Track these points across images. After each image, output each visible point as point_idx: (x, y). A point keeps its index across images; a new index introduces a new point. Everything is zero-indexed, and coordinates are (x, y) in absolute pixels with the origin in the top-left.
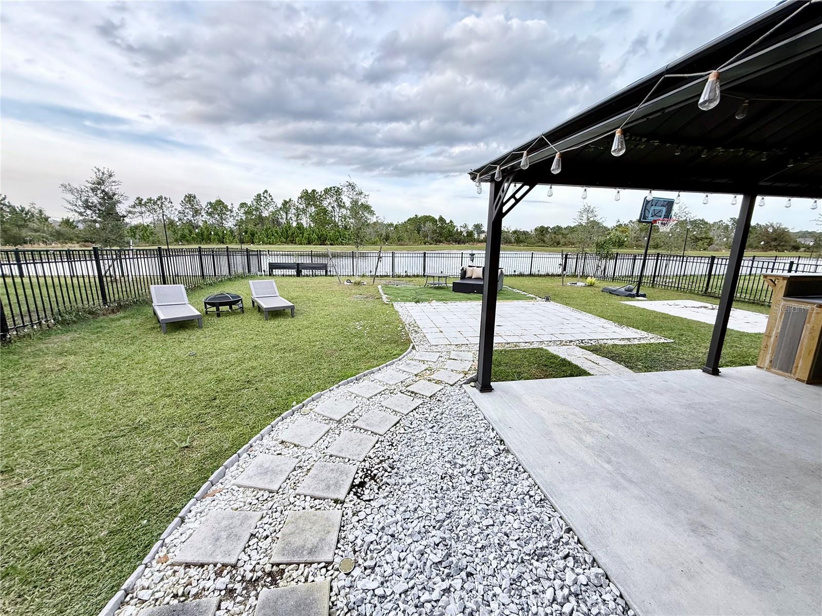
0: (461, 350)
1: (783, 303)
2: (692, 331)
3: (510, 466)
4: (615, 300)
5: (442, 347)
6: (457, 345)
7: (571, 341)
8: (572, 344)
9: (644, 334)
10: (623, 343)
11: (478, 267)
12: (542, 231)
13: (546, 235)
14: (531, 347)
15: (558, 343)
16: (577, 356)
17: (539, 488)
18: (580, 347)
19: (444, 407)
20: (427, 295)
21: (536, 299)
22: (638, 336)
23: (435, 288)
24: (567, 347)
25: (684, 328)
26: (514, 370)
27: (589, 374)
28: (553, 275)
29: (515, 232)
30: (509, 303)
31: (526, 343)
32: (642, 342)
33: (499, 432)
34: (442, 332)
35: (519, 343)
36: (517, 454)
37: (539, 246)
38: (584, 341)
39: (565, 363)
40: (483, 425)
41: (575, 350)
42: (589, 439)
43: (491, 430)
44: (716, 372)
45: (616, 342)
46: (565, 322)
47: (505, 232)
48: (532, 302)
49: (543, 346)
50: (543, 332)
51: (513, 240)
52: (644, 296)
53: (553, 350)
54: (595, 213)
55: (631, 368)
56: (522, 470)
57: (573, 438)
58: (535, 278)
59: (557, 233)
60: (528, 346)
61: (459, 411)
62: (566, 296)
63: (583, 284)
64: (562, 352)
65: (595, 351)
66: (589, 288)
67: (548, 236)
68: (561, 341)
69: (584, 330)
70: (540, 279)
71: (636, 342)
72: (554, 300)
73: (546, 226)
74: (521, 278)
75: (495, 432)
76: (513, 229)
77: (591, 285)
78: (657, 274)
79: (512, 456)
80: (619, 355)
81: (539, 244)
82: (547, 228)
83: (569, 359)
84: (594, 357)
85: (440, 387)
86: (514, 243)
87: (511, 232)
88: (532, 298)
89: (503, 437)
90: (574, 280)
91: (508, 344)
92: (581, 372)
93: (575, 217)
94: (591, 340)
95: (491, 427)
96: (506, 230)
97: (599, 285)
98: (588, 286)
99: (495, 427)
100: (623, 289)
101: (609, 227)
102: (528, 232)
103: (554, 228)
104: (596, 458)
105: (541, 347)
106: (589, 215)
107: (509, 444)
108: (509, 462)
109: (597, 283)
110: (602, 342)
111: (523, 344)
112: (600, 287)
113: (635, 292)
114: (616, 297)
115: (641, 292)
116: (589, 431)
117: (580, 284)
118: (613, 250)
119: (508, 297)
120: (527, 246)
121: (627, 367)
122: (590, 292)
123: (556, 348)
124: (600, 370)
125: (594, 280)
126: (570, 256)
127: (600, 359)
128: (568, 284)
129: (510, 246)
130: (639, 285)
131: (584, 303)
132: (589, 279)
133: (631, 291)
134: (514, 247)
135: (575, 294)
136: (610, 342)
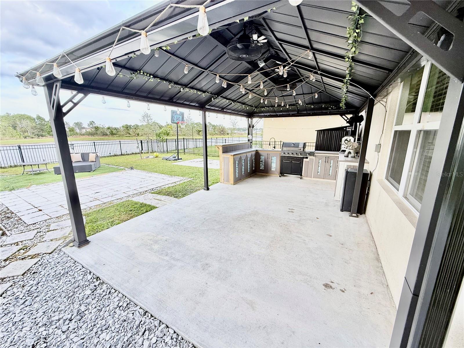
0: (62, 219)
1: (222, 156)
2: (200, 173)
3: (104, 293)
4: (168, 163)
5: (41, 223)
6: (57, 217)
7: (146, 191)
8: (147, 192)
9: (182, 178)
10: (173, 185)
11: (76, 153)
12: (127, 127)
13: (130, 130)
14: (122, 201)
15: (139, 194)
16: (149, 199)
17: (126, 297)
18: (151, 193)
19: (41, 276)
20: (26, 182)
21: (125, 169)
22: (179, 180)
23: (35, 174)
24: (144, 195)
25: (197, 172)
26: (108, 221)
27: (156, 207)
28: (136, 154)
29: (109, 128)
30: (104, 175)
31: (118, 199)
32: (181, 182)
33: (95, 273)
34: (41, 210)
35: (112, 201)
36: (109, 282)
37: (127, 137)
38: (153, 189)
39: (143, 205)
40: (81, 273)
41: (148, 195)
42: (156, 247)
43: (88, 274)
44: (208, 189)
45: (170, 185)
46: (143, 180)
47: (101, 128)
48: (123, 171)
49: (130, 199)
50: (129, 190)
51: (109, 134)
52: (181, 159)
53: (136, 199)
54: (151, 118)
55: (177, 197)
56: (114, 291)
57: (147, 251)
58: (125, 156)
59: (137, 128)
60: (119, 201)
61: (57, 272)
62: (143, 165)
63: (153, 157)
64: (140, 199)
65: (160, 193)
66: (156, 158)
67: (131, 130)
68: (141, 193)
69: (153, 183)
70: (127, 157)
71: (178, 183)
72: (136, 168)
73: (129, 125)
74: (116, 157)
75: (92, 274)
76: (107, 126)
78: (185, 148)
79: (106, 285)
80: (171, 192)
81: (127, 135)
82: (130, 126)
83: (145, 202)
84: (159, 197)
85: (35, 260)
86: (110, 135)
87: (106, 128)
88: (123, 169)
89: (98, 275)
90: (147, 155)
91: (104, 203)
92: (152, 208)
93: (140, 119)
94: (157, 187)
95: (89, 272)
96: (102, 127)
97: (161, 156)
99: (92, 270)
100: (172, 157)
101: (163, 125)
102: (118, 128)
103: (134, 126)
104: (160, 256)
105: (128, 199)
106: (148, 118)
107: (103, 277)
108: (104, 291)
109: (159, 155)
110: (163, 187)
111: (116, 201)
112: (161, 158)
113: (177, 158)
114: (169, 161)
115: (179, 158)
116: (156, 242)
117: (151, 157)
118: (165, 137)
119: (105, 171)
120: (119, 137)
121: (175, 197)
122: (156, 160)
123: (137, 197)
124: (162, 203)
125: (157, 154)
126: (144, 142)
127: (162, 197)
128: (145, 158)
129: (107, 137)
130: (178, 154)
131: (154, 167)
132: (155, 154)
133: (175, 158)
134: (110, 138)
135: (149, 163)
136: (167, 186)
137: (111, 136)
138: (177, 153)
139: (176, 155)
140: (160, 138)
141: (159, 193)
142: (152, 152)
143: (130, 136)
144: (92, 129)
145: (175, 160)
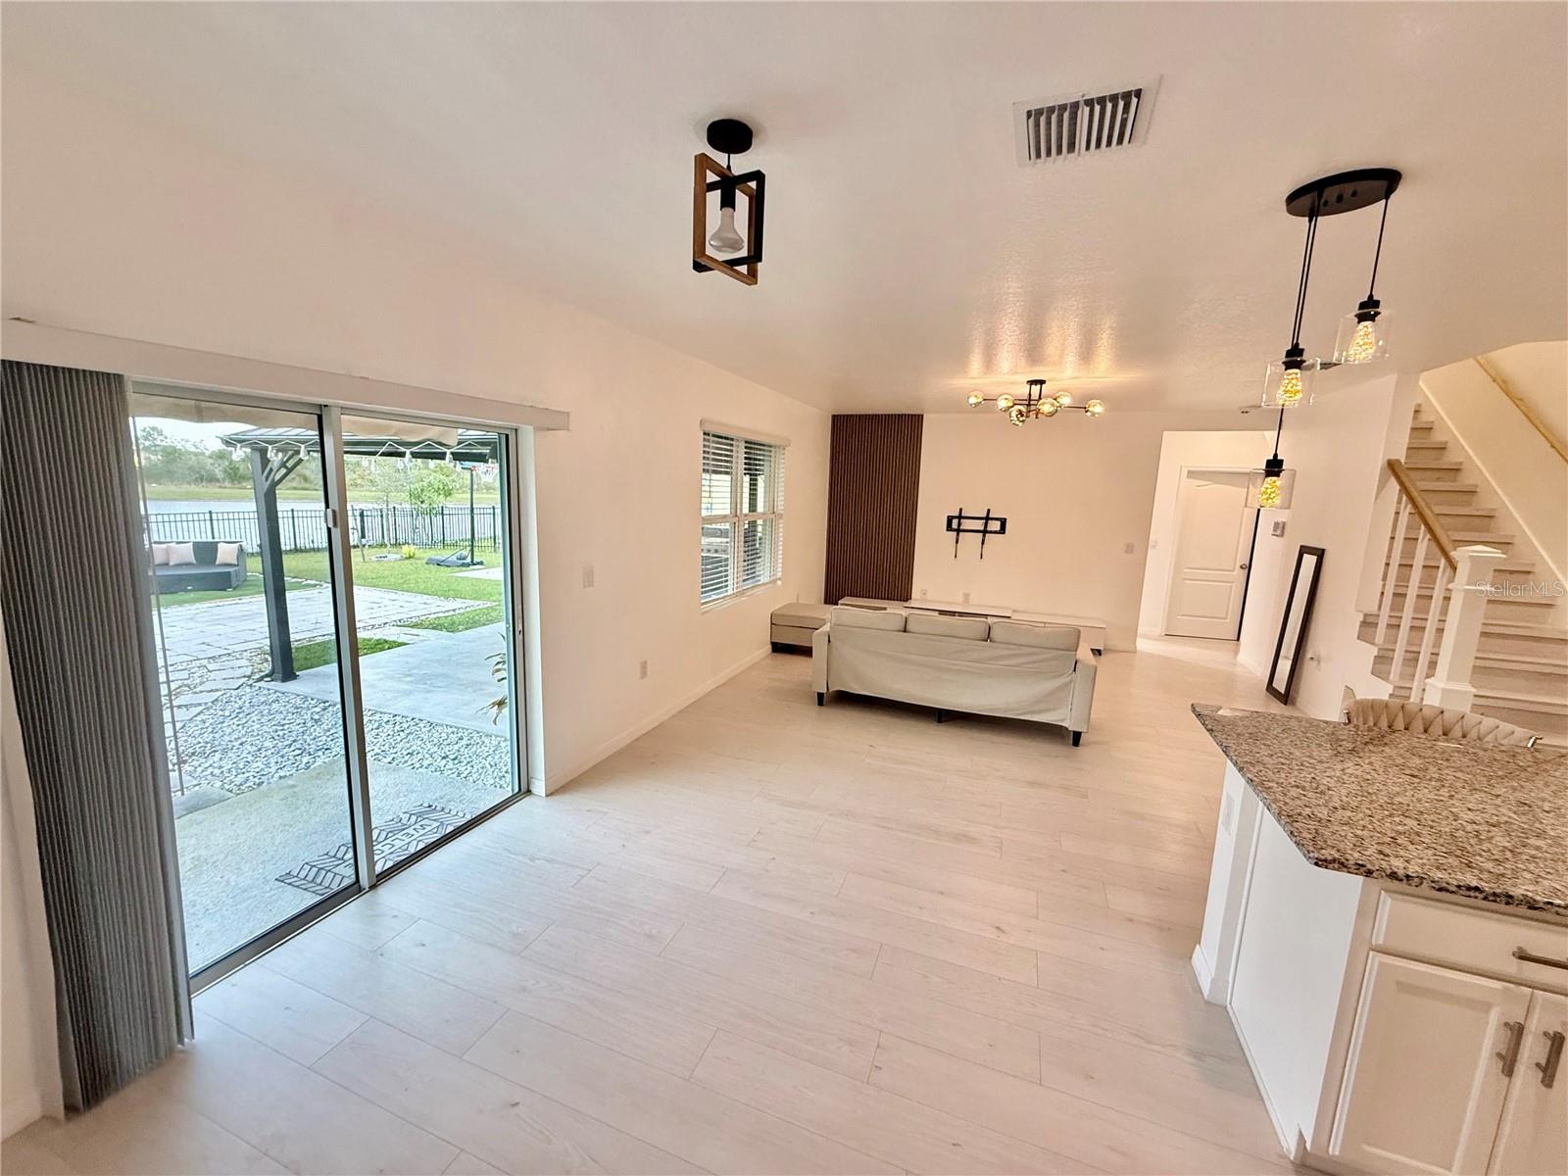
4: (444, 572)
7: (385, 623)
8: (387, 625)
9: (472, 602)
10: (447, 614)
15: (370, 628)
16: (393, 634)
18: (398, 626)
21: (322, 586)
22: (464, 606)
24: (381, 629)
31: (324, 636)
32: (468, 609)
37: (295, 489)
38: (402, 620)
39: (380, 642)
41: (391, 630)
45: (441, 614)
46: (376, 605)
48: (315, 591)
51: (220, 475)
52: (481, 563)
55: (453, 632)
58: (308, 554)
62: (374, 576)
63: (398, 556)
66: (408, 562)
68: (373, 626)
69: (402, 610)
70: (317, 555)
71: (462, 611)
77: (410, 557)
80: (441, 624)
83: (386, 638)
84: (415, 631)
85: (219, 693)
87: (207, 453)
88: (314, 585)
90: (383, 551)
91: (307, 639)
94: (410, 618)
96: (193, 449)
97: (425, 555)
98: (407, 558)
100: (454, 558)
109: (419, 553)
111: (320, 638)
112: (423, 559)
113: (469, 560)
114: (446, 569)
115: (476, 560)
117: (392, 557)
121: (447, 631)
122: (409, 566)
124: (420, 639)
125: (412, 548)
127: (420, 631)
128: (373, 558)
129: (213, 489)
130: (472, 551)
131: (400, 581)
132: (406, 549)
133: (464, 559)
134: (227, 490)
135: (386, 572)
136: (433, 616)
137: (227, 484)
138: (469, 548)
139: (466, 552)
140: (422, 502)
141: (415, 626)
142: (397, 544)
143: (307, 485)
144: (153, 457)
145: (463, 565)
